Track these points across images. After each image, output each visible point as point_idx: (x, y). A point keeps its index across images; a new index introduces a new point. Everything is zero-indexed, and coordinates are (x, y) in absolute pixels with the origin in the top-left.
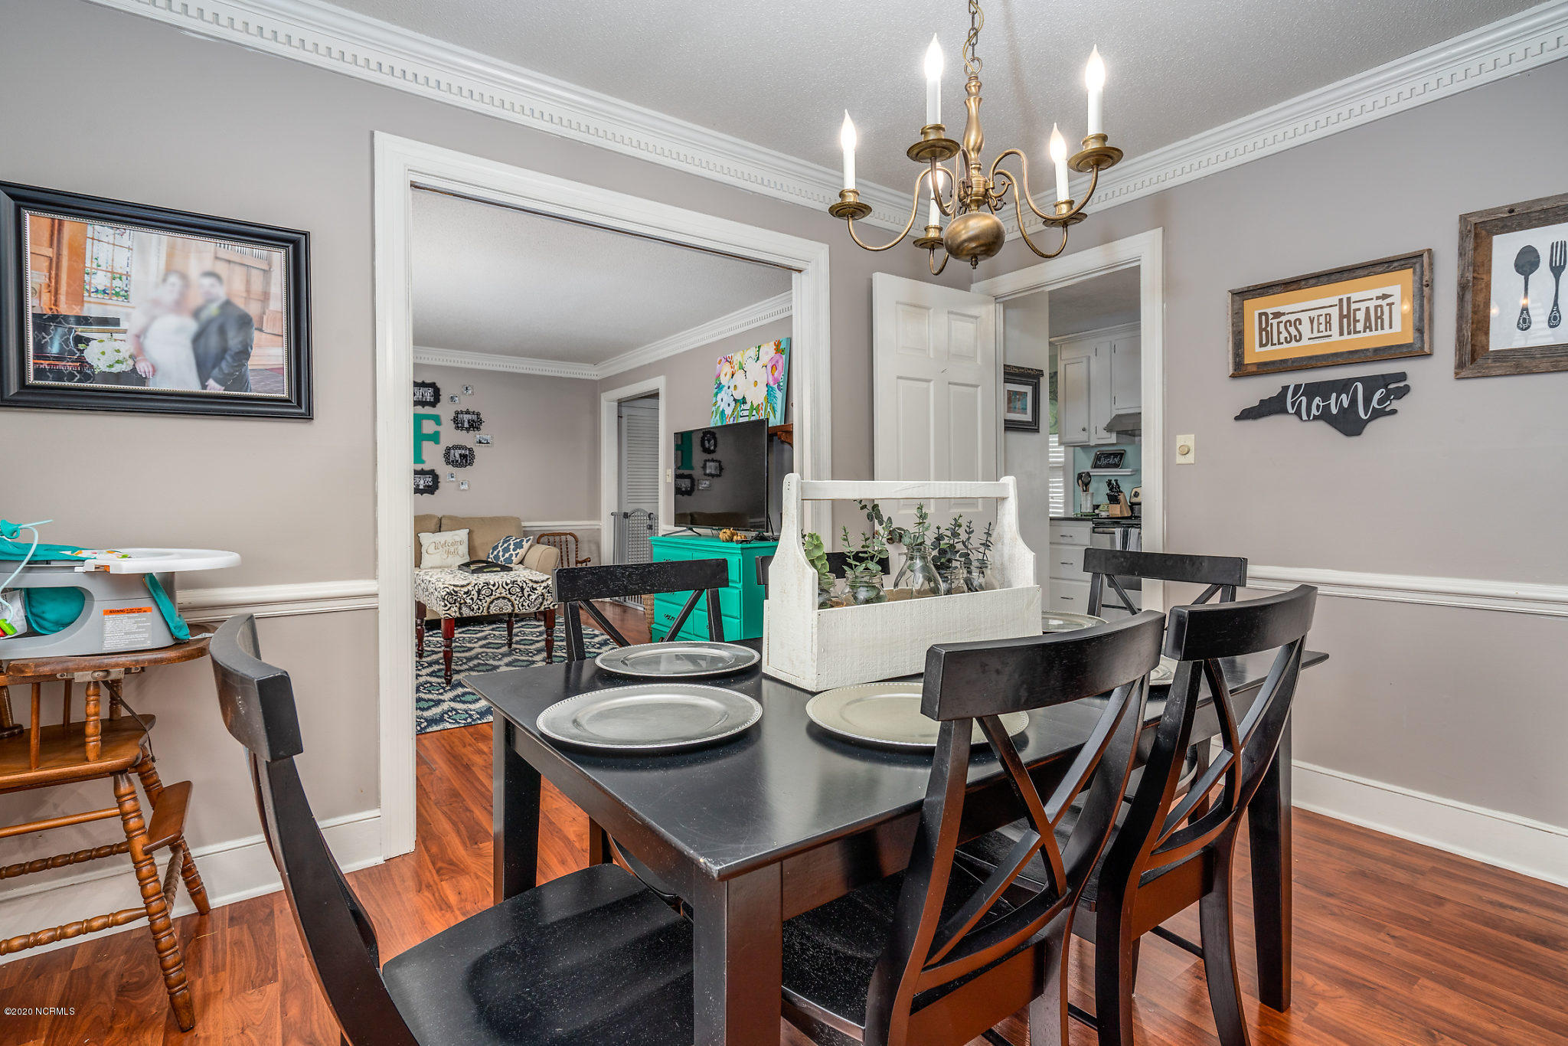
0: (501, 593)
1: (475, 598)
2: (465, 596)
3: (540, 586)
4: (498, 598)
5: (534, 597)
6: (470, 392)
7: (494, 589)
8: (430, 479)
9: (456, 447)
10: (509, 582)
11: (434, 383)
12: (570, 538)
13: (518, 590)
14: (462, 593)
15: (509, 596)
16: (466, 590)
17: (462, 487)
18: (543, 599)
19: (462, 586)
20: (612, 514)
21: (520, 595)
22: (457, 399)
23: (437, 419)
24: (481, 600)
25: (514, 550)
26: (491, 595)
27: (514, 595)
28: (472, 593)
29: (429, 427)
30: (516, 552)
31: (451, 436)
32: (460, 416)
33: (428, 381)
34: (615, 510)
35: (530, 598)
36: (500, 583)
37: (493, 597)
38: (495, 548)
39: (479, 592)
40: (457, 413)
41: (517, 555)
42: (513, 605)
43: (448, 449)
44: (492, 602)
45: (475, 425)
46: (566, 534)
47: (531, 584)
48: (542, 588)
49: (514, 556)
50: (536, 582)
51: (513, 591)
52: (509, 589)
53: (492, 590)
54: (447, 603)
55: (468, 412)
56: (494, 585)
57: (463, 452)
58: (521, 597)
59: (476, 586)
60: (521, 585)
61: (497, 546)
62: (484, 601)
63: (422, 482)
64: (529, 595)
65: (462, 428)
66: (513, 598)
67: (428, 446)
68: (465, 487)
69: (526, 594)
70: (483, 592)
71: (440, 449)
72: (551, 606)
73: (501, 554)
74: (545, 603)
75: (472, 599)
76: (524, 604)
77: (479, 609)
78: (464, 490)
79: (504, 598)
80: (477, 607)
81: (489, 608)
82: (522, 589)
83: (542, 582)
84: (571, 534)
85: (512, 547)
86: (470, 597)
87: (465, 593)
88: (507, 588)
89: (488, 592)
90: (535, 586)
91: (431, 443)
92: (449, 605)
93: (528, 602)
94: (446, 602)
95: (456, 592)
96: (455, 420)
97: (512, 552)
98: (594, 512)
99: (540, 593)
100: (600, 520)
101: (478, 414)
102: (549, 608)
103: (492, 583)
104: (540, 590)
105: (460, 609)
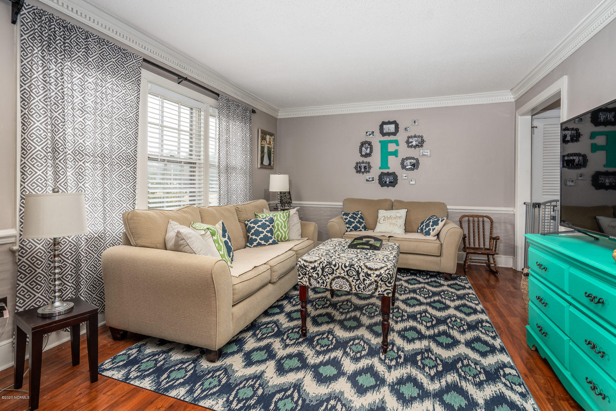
0: (340, 273)
1: (320, 273)
2: (312, 271)
3: (374, 274)
4: (338, 277)
5: (367, 282)
6: (417, 124)
7: (335, 268)
8: (392, 178)
9: (407, 158)
10: (347, 264)
11: (395, 121)
12: (485, 219)
13: (354, 273)
14: (310, 268)
15: (347, 277)
16: (313, 265)
17: (412, 183)
18: (377, 286)
19: (311, 262)
20: (525, 203)
21: (356, 278)
22: (409, 129)
23: (396, 142)
24: (324, 276)
25: (432, 226)
26: (333, 273)
27: (351, 277)
28: (318, 269)
29: (392, 147)
30: (433, 228)
31: (404, 152)
32: (410, 140)
33: (391, 120)
34: (528, 201)
35: (365, 282)
36: (340, 264)
37: (334, 275)
38: (422, 223)
39: (323, 269)
40: (409, 137)
41: (433, 230)
42: (350, 285)
43: (403, 160)
44: (333, 279)
45: (421, 144)
46: (483, 217)
47: (366, 270)
48: (375, 275)
49: (432, 230)
50: (371, 269)
51: (350, 273)
52: (347, 271)
53: (333, 269)
54: (301, 274)
55: (415, 136)
56: (335, 266)
57: (412, 161)
58: (357, 280)
59: (321, 264)
60: (357, 269)
61: (424, 222)
62: (327, 277)
63: (388, 180)
64: (364, 280)
65: (412, 146)
66: (351, 279)
67: (391, 159)
68: (413, 182)
69: (362, 278)
70: (326, 270)
71: (399, 160)
72: (385, 293)
73: (424, 227)
74: (379, 289)
75: (318, 274)
76: (360, 286)
77: (323, 283)
78: (412, 184)
79: (343, 278)
80: (322, 281)
81: (331, 284)
82: (358, 273)
83: (376, 270)
84: (487, 217)
85: (431, 224)
86: (316, 272)
87: (312, 268)
88: (346, 270)
89: (330, 271)
90: (369, 272)
91: (394, 157)
92: (302, 276)
93: (363, 286)
94: (300, 272)
95: (306, 266)
96: (408, 142)
97: (430, 227)
98: (511, 200)
99: (373, 280)
100: (515, 207)
101: (422, 137)
102: (383, 294)
103: (334, 263)
104: (373, 278)
105: (309, 280)
